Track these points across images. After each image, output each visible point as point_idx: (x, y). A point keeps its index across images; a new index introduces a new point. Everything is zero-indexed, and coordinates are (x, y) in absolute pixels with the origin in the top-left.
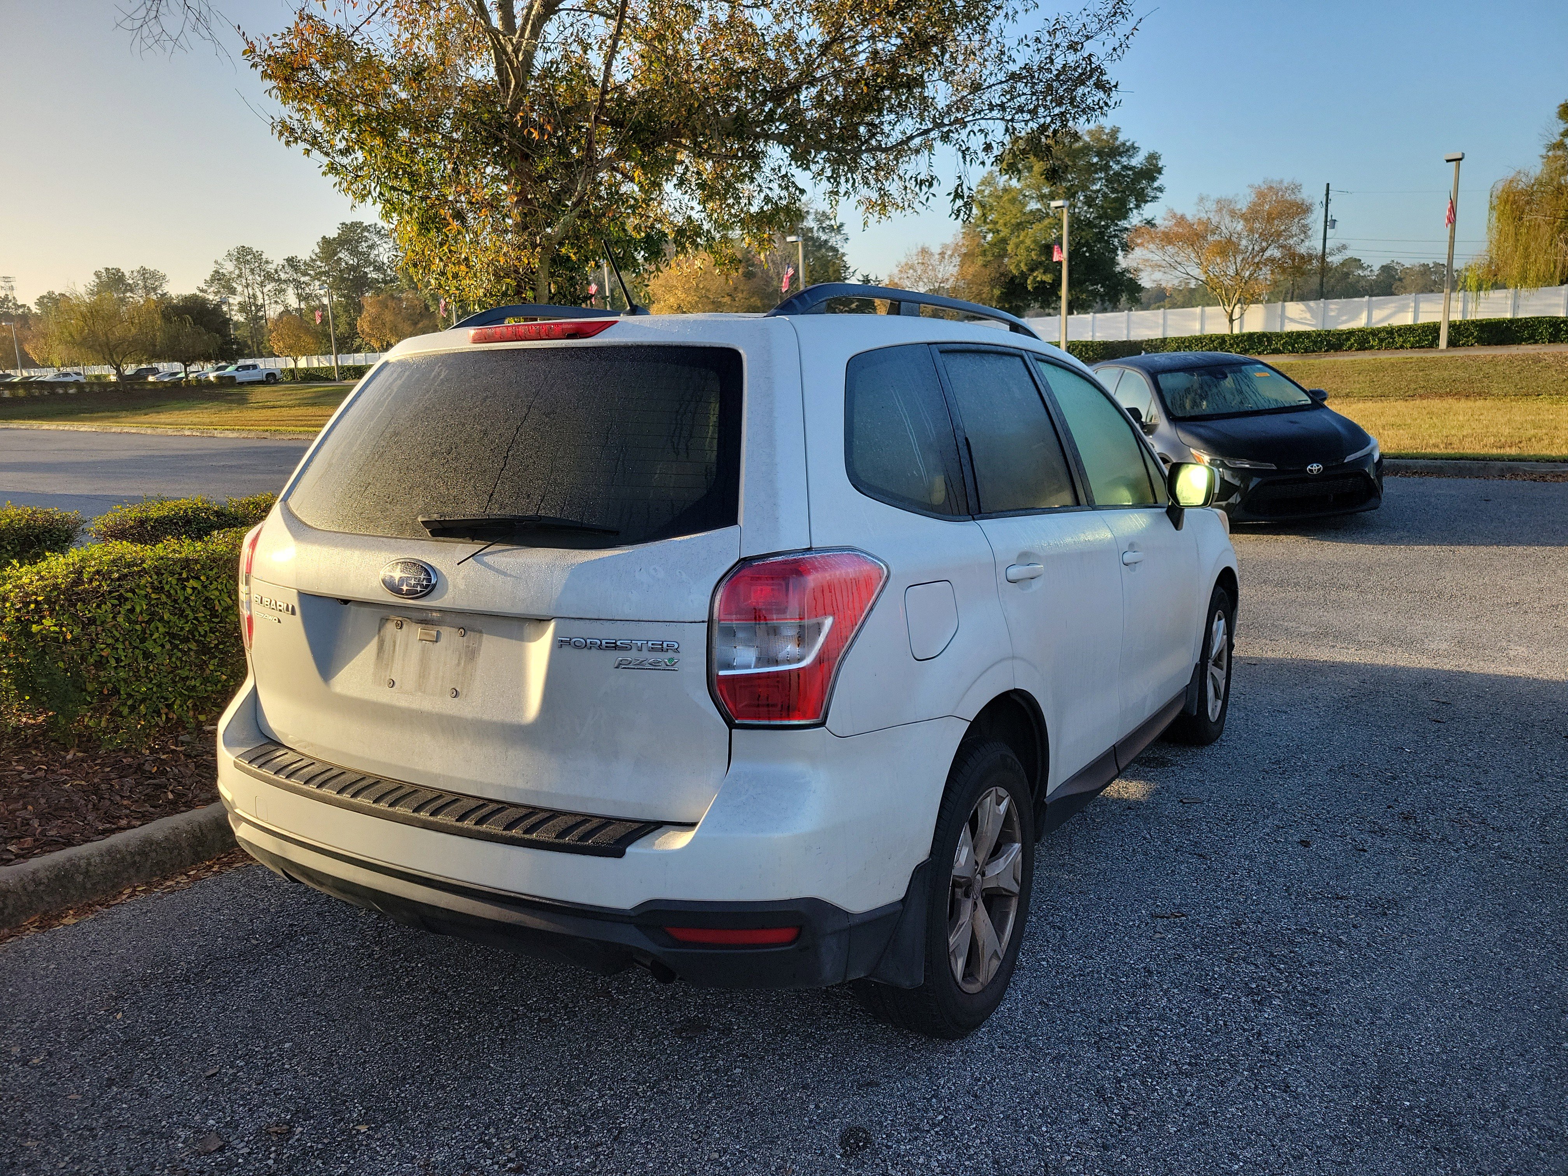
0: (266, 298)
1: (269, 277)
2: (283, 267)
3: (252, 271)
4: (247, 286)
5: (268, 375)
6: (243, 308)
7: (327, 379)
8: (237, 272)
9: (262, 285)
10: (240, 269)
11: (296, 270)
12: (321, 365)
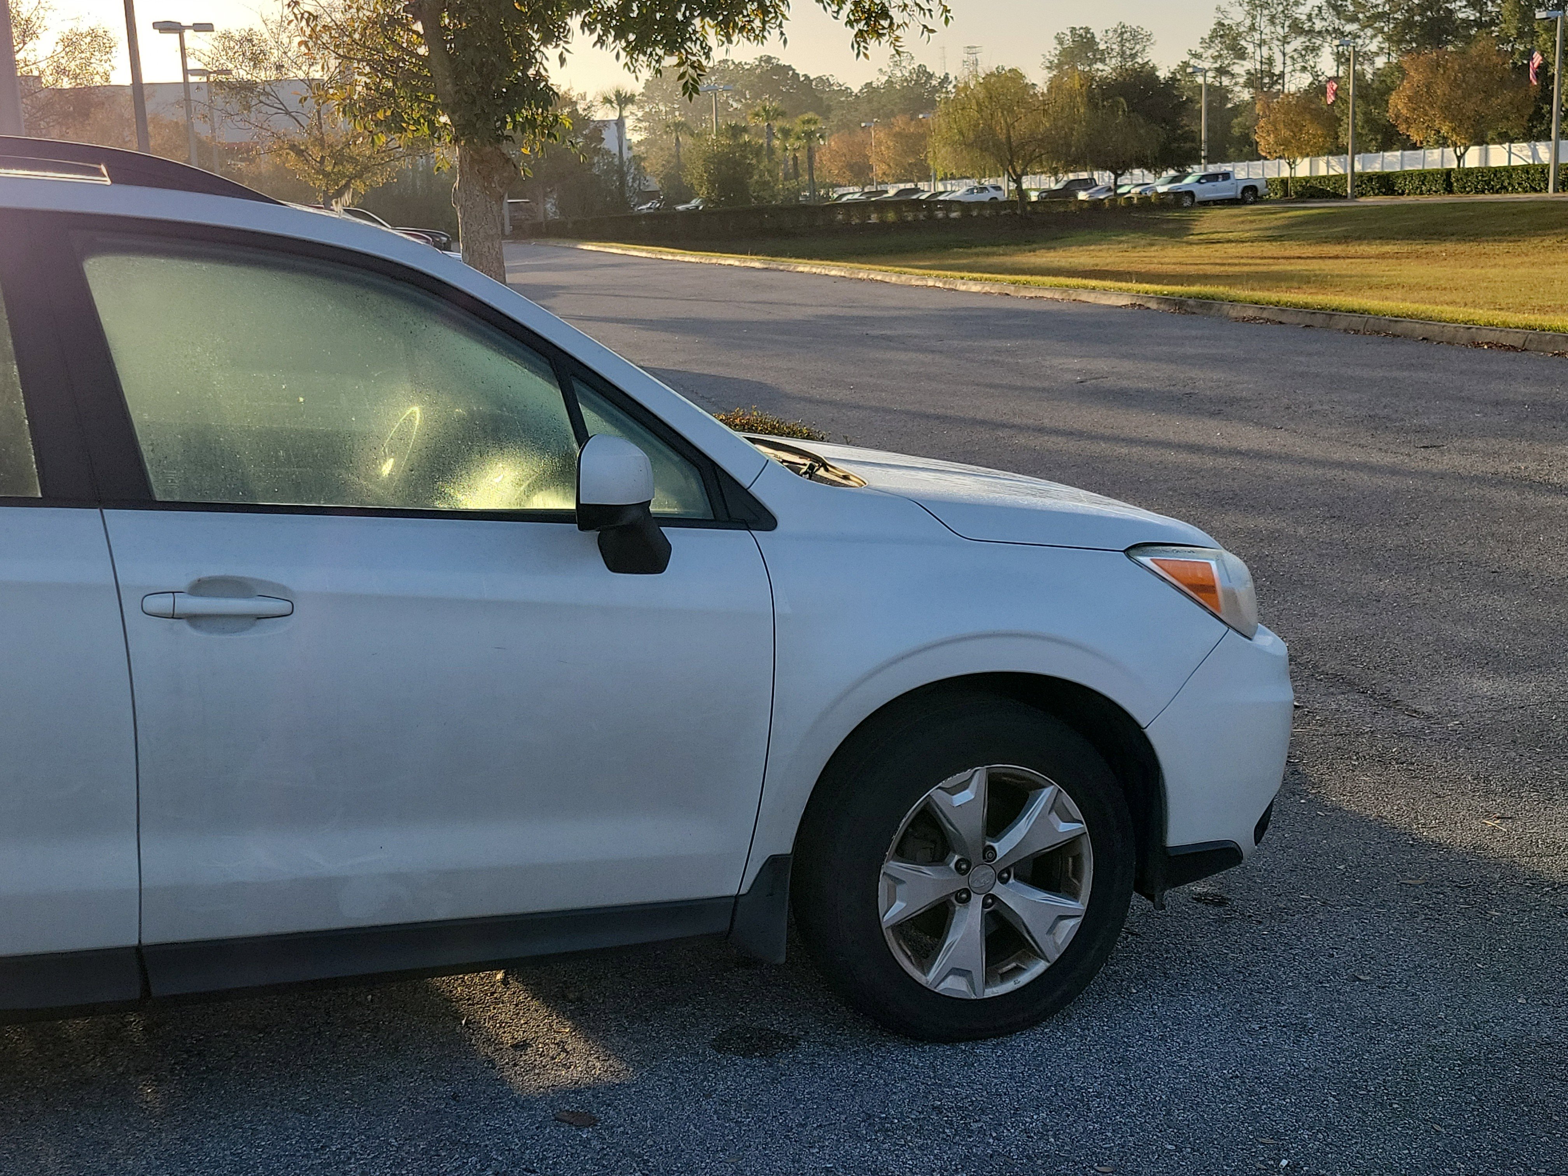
0: (1289, 62)
1: (1297, 28)
2: (1320, 8)
3: (1272, 20)
4: (1262, 43)
5: (1246, 189)
6: (1253, 80)
7: (1336, 196)
8: (1248, 22)
9: (1285, 41)
10: (1254, 17)
11: (1338, 13)
12: (1332, 173)
